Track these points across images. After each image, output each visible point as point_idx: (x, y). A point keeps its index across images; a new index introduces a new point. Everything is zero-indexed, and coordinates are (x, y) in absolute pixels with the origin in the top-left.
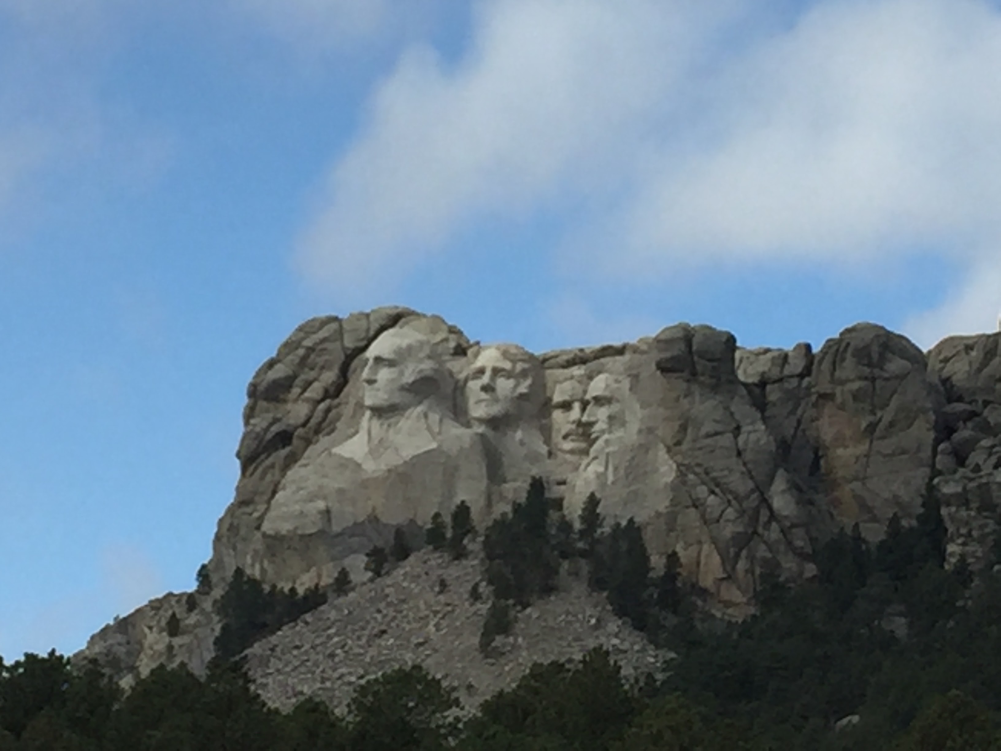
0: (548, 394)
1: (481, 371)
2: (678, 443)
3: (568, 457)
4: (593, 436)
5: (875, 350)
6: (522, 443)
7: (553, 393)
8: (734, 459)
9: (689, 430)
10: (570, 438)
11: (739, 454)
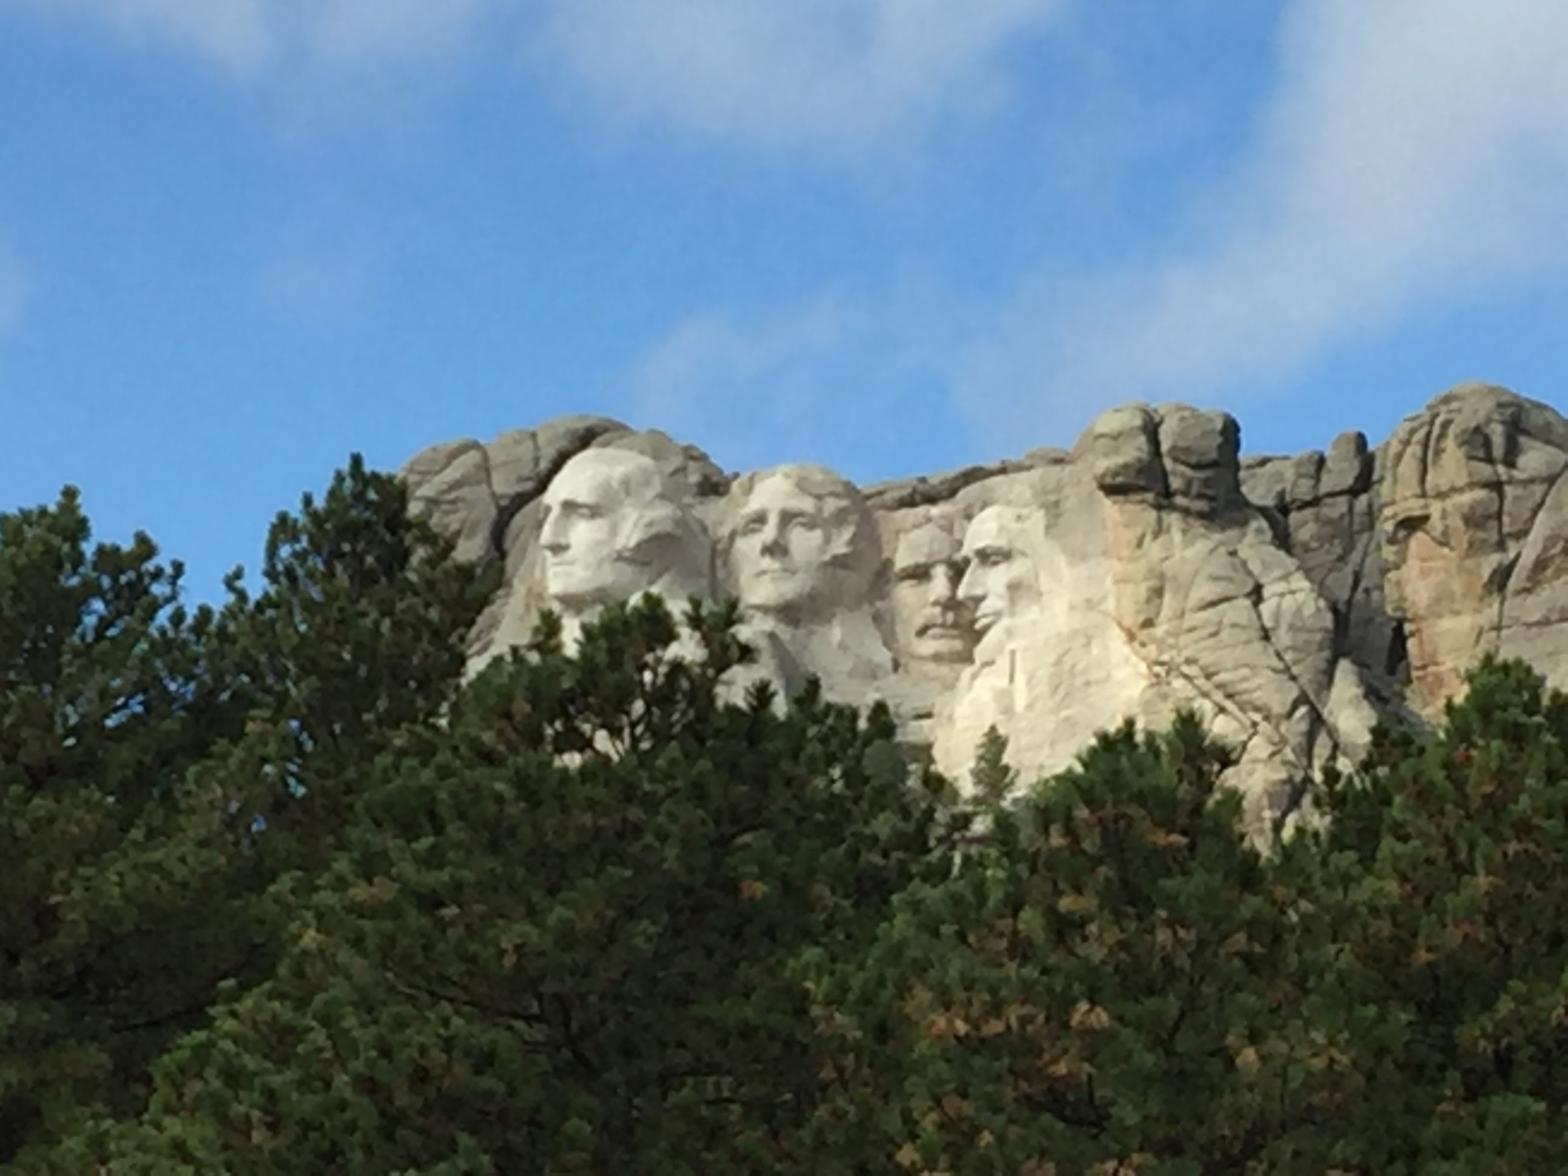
0: (886, 554)
1: (760, 519)
2: (1148, 623)
3: (931, 668)
4: (978, 626)
5: (1497, 433)
6: (843, 646)
7: (895, 550)
8: (1258, 645)
9: (1167, 598)
10: (931, 632)
11: (1266, 635)
